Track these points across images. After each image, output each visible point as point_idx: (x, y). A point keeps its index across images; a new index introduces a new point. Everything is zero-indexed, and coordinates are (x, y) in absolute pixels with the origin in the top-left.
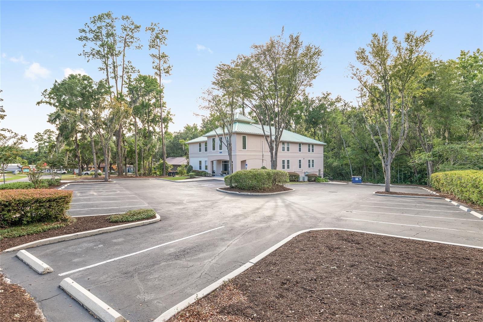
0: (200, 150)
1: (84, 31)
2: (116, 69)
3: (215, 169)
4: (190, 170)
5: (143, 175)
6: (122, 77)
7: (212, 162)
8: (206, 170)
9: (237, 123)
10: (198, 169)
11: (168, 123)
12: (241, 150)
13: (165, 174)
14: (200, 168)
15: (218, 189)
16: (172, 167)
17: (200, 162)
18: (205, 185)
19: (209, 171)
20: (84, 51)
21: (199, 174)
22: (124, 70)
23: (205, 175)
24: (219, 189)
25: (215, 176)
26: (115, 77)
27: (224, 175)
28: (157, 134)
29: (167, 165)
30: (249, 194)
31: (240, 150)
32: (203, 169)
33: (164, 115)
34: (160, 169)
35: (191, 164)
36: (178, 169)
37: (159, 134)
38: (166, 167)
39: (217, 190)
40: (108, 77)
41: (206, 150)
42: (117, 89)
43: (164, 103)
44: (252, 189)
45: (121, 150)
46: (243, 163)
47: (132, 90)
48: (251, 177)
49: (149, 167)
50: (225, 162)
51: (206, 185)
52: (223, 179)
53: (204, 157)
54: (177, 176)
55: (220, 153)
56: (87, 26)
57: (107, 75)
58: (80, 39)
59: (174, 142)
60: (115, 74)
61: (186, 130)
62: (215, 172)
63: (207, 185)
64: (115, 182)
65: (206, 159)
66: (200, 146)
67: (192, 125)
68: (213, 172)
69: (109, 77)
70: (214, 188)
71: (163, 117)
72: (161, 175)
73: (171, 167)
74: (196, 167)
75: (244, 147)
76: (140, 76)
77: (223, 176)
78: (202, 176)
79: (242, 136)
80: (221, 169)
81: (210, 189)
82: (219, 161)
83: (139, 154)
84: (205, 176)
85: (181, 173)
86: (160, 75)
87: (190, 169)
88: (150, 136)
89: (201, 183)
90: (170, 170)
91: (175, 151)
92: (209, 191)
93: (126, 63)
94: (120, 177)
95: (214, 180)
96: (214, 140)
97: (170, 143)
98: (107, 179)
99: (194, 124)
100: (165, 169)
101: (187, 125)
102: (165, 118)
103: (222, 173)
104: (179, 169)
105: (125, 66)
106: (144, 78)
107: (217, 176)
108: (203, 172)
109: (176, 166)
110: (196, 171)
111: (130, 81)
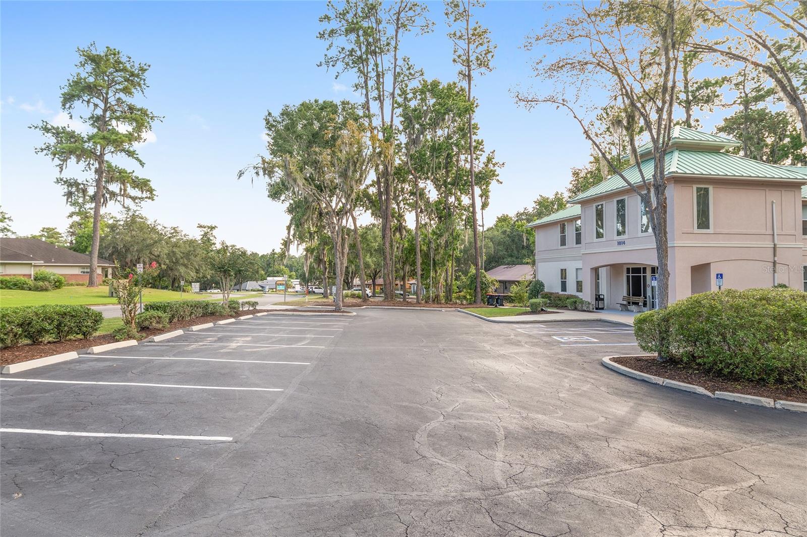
0: (563, 243)
1: (327, 18)
2: (381, 80)
3: (603, 291)
4: (538, 292)
5: (434, 301)
6: (393, 94)
7: (596, 270)
8: (579, 294)
9: (676, 154)
10: (558, 290)
11: (488, 184)
12: (690, 230)
13: (479, 300)
14: (564, 287)
15: (606, 360)
16: (497, 285)
17: (563, 272)
18: (565, 339)
19: (587, 295)
20: (326, 55)
21: (558, 302)
22: (395, 79)
23: (575, 305)
24: (615, 360)
25: (602, 309)
26: (380, 98)
27: (633, 308)
28: (465, 210)
29: (484, 279)
30: (767, 402)
31: (685, 230)
32: (571, 290)
33: (479, 166)
34: (470, 289)
35: (540, 277)
36: (512, 289)
37: (469, 211)
38: (482, 283)
39: (604, 365)
40: (368, 99)
41: (578, 241)
42: (383, 119)
43: (480, 143)
44: (780, 381)
45: (391, 246)
46: (700, 272)
47: (410, 118)
48: (775, 324)
49: (447, 284)
50: (636, 270)
51: (569, 338)
52: (629, 320)
53: (574, 259)
54: (507, 306)
55: (619, 243)
56: (330, 7)
57: (367, 95)
58: (322, 36)
59: (512, 233)
60: (379, 91)
61: (538, 207)
62: (603, 299)
63: (572, 339)
64: (355, 314)
65: (579, 264)
66: (563, 230)
67: (551, 197)
68: (599, 298)
69: (369, 97)
70: (594, 351)
71: (477, 170)
72: (473, 303)
73: (494, 285)
74: (552, 285)
75: (703, 221)
76: (425, 85)
77: (628, 310)
78: (565, 307)
79: (695, 187)
80: (623, 290)
81: (575, 358)
82: (615, 268)
83: (426, 255)
84: (576, 309)
85: (519, 299)
86: (469, 76)
87: (536, 289)
88: (450, 215)
89: (551, 330)
90: (491, 291)
91: (515, 252)
92: (568, 363)
93: (400, 62)
94: (386, 303)
95: (600, 320)
96: (600, 215)
97: (503, 236)
98: (339, 307)
99: (557, 194)
100: (479, 289)
101: (539, 198)
102: (480, 172)
103: (625, 303)
104: (514, 289)
105: (398, 70)
106: (433, 88)
107: (612, 309)
108: (569, 297)
109: (505, 284)
110: (551, 294)
111: (406, 98)
